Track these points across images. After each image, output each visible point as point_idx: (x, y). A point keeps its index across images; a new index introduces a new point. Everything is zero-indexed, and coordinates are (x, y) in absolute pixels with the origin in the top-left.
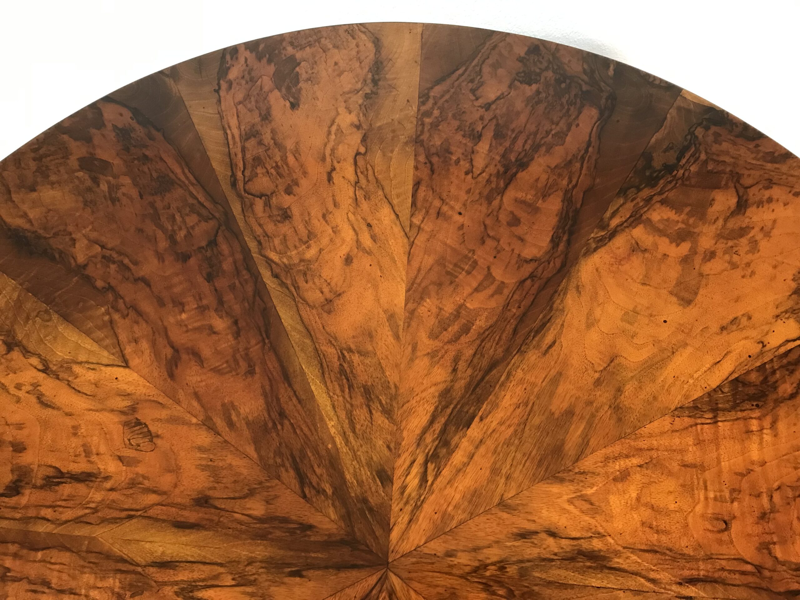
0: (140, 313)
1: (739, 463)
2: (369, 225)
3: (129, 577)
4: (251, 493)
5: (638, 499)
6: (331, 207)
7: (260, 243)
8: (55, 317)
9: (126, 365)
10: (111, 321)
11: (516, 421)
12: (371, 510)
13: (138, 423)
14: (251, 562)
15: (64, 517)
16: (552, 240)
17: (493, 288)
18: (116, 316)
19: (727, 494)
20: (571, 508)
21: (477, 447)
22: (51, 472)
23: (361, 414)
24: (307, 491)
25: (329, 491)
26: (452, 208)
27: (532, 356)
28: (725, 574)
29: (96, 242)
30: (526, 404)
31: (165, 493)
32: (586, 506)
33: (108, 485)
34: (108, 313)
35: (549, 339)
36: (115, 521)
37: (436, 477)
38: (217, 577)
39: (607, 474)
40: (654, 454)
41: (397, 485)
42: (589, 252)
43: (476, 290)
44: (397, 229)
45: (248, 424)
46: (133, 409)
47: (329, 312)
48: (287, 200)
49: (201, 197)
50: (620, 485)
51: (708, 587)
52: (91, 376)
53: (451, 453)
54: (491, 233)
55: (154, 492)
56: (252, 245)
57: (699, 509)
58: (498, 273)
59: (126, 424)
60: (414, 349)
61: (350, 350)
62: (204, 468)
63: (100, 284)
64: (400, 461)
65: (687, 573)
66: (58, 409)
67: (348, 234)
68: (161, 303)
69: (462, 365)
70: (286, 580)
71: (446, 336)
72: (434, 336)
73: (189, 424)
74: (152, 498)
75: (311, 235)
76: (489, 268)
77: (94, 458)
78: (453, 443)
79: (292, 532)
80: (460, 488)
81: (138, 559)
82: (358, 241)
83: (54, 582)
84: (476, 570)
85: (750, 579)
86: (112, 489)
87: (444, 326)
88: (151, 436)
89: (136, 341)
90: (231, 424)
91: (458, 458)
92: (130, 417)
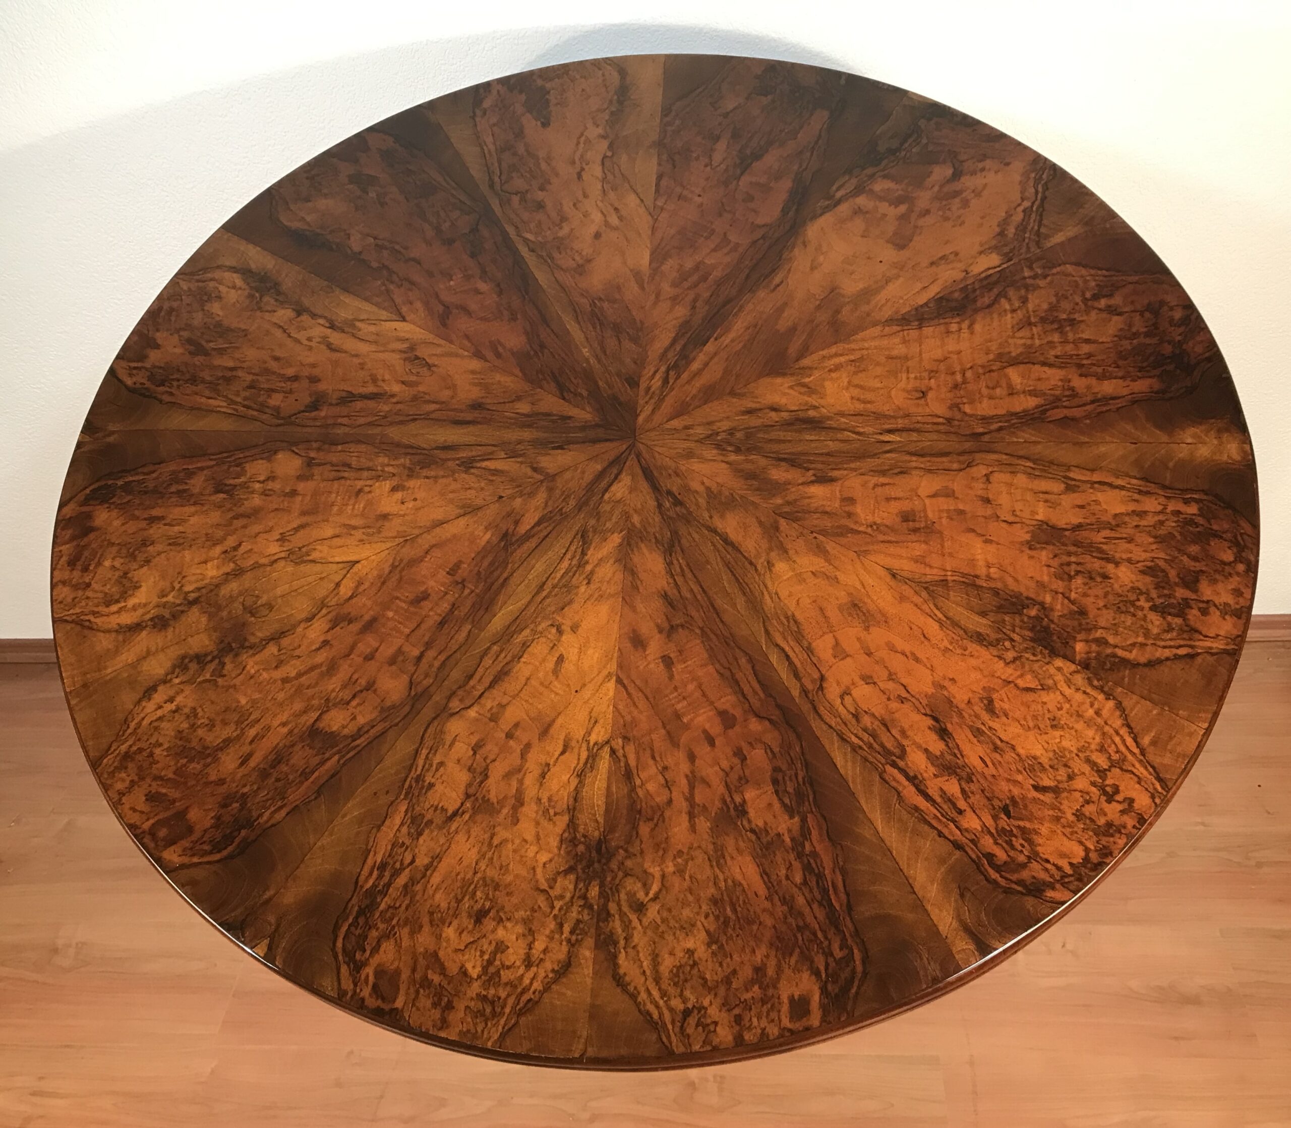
0: (413, 283)
1: (938, 354)
2: (616, 209)
3: (417, 458)
4: (519, 398)
5: (849, 382)
6: (581, 197)
7: (517, 227)
8: (338, 291)
9: (404, 319)
10: (388, 291)
11: (747, 338)
12: (620, 404)
13: (417, 358)
14: (519, 442)
15: (358, 423)
16: (783, 210)
17: (728, 248)
18: (392, 287)
19: (925, 374)
20: (791, 391)
21: (711, 359)
22: (344, 394)
23: (611, 343)
24: (565, 394)
25: (585, 393)
26: (692, 192)
27: (761, 294)
28: (919, 426)
29: (368, 235)
30: (755, 326)
31: (443, 403)
32: (803, 390)
33: (394, 400)
34: (384, 284)
35: (777, 280)
36: (401, 423)
37: (677, 379)
38: (491, 453)
39: (824, 368)
40: (865, 352)
41: (643, 386)
42: (815, 217)
43: (714, 250)
44: (642, 210)
45: (513, 354)
46: (412, 348)
47: (581, 274)
48: (540, 195)
49: (463, 198)
50: (833, 375)
51: (904, 434)
52: (372, 329)
53: (689, 363)
54: (727, 208)
55: (434, 402)
56: (511, 230)
57: (902, 385)
58: (733, 238)
59: (405, 360)
60: (658, 295)
61: (600, 299)
62: (475, 385)
63: (375, 265)
64: (646, 371)
65: (887, 427)
66: (346, 352)
67: (597, 217)
68: (430, 274)
69: (699, 304)
70: (551, 452)
71: (686, 285)
72: (674, 285)
73: (462, 357)
74: (433, 407)
75: (564, 219)
76: (725, 234)
77: (380, 383)
78: (691, 356)
79: (553, 421)
80: (698, 385)
81: (425, 446)
82: (606, 221)
83: (354, 463)
84: (708, 437)
85: (941, 427)
86: (397, 403)
87: (684, 276)
88: (429, 366)
89: (411, 303)
90: (498, 355)
91: (695, 366)
92: (410, 355)
